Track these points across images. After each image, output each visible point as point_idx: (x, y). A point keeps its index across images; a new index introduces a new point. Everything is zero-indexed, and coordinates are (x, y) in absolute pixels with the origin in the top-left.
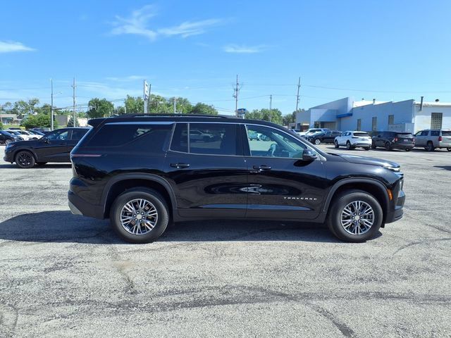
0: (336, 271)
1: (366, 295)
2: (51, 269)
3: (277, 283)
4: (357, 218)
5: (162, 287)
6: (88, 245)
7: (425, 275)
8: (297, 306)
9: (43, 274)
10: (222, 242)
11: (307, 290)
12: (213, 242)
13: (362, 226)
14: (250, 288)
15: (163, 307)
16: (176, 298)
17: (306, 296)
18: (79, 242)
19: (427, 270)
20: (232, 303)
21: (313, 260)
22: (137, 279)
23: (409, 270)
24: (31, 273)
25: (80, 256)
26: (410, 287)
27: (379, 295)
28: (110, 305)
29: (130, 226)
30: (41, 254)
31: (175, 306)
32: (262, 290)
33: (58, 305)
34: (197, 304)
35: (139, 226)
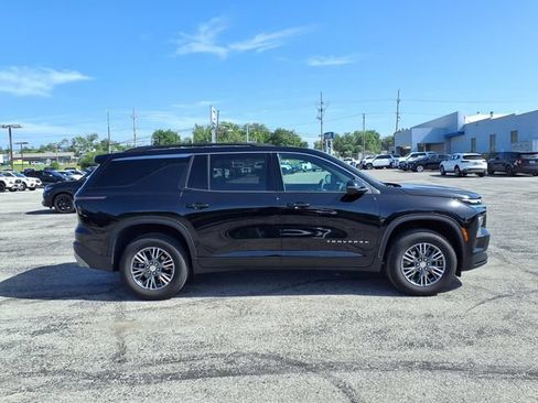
0: (381, 334)
1: (409, 366)
2: (41, 332)
3: (301, 349)
4: (423, 265)
5: (158, 354)
6: (94, 302)
7: (499, 339)
8: (314, 378)
9: (28, 338)
10: (254, 298)
11: (334, 359)
12: (243, 298)
13: (431, 276)
14: (263, 356)
15: (148, 379)
16: (168, 368)
17: (330, 366)
18: (86, 299)
19: (507, 331)
20: (234, 375)
21: (359, 319)
22: (132, 343)
23: (480, 332)
24: (17, 337)
25: (81, 316)
26: (473, 356)
27: (427, 366)
28: (89, 376)
29: (143, 279)
30: (39, 313)
31: (164, 377)
32: (278, 358)
33: (31, 374)
34: (191, 376)
35: (153, 280)
